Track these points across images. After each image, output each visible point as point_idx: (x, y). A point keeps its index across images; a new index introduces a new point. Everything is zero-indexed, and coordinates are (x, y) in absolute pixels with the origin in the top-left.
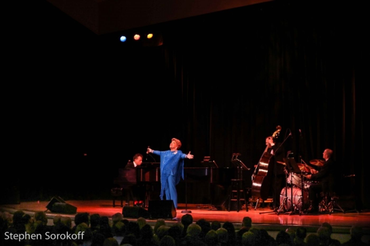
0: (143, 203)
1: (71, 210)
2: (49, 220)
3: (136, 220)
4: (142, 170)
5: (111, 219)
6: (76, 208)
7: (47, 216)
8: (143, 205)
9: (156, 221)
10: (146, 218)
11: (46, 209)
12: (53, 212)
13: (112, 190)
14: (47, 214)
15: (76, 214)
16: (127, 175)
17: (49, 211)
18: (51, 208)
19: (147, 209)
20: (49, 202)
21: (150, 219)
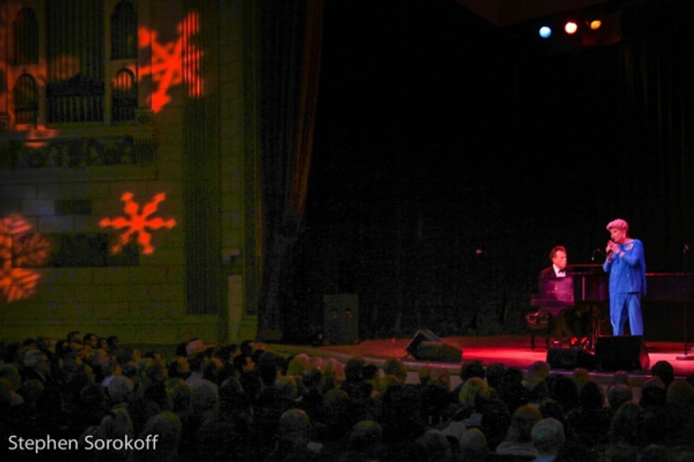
0: (588, 342)
1: (453, 356)
2: (409, 374)
3: (571, 373)
4: (584, 279)
5: (526, 371)
6: (462, 352)
7: (408, 366)
8: (588, 345)
9: (611, 375)
10: (591, 370)
11: (406, 353)
12: (418, 358)
13: (528, 317)
14: (405, 363)
15: (462, 363)
16: (556, 289)
17: (410, 356)
18: (415, 351)
19: (593, 353)
20: (412, 340)
21: (599, 371)
